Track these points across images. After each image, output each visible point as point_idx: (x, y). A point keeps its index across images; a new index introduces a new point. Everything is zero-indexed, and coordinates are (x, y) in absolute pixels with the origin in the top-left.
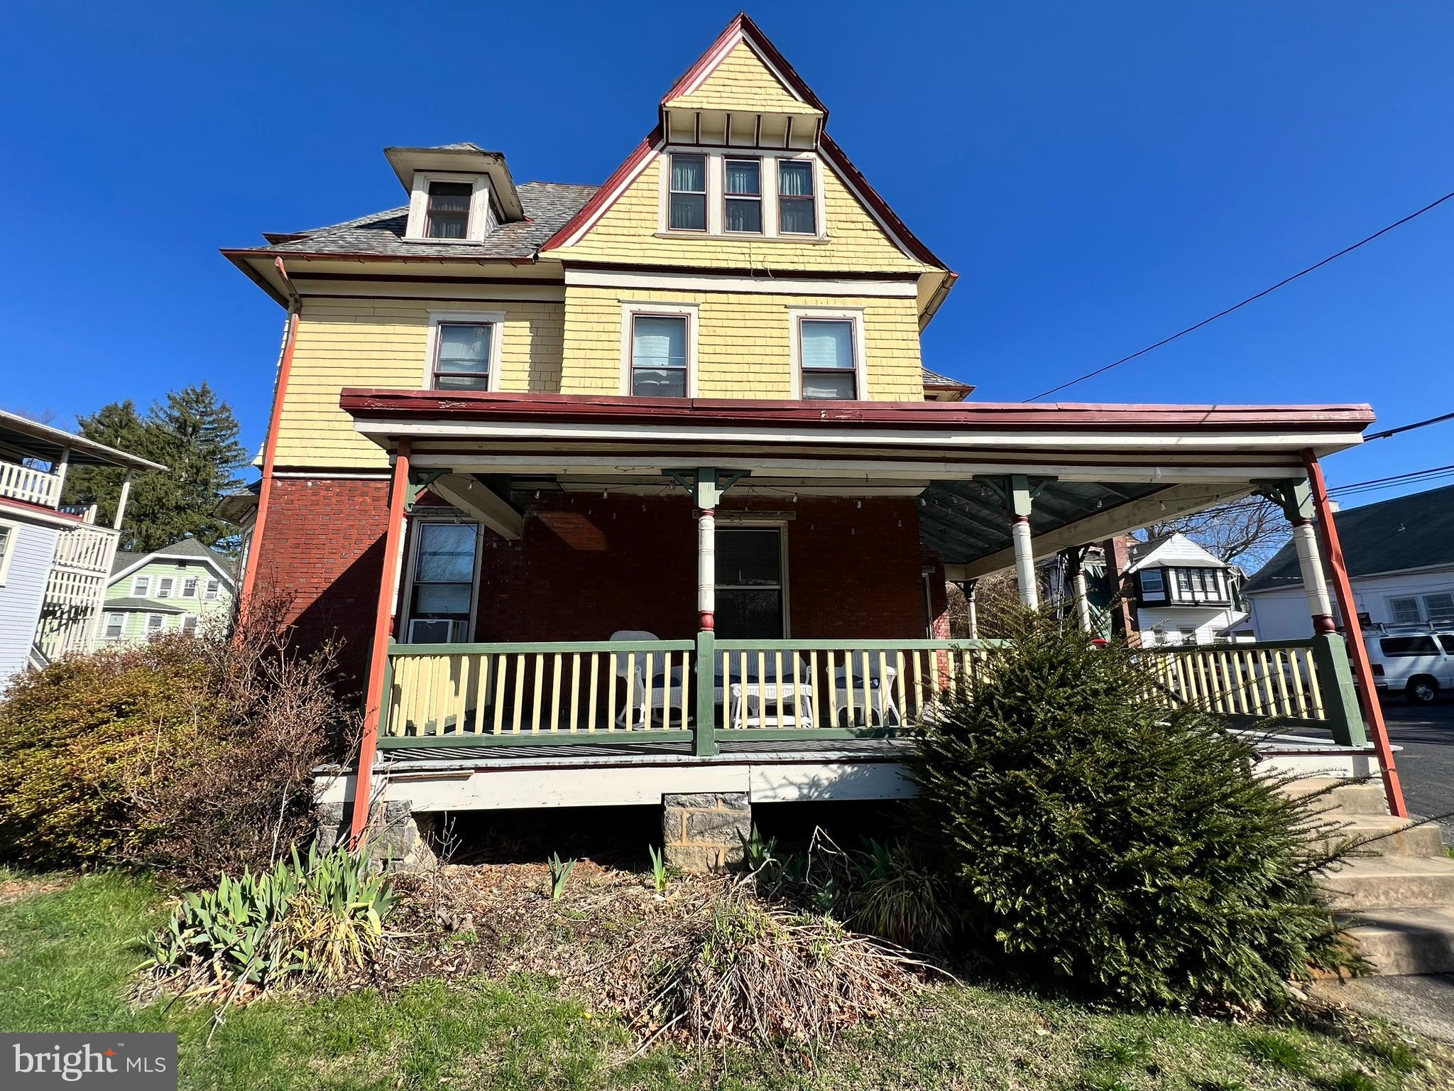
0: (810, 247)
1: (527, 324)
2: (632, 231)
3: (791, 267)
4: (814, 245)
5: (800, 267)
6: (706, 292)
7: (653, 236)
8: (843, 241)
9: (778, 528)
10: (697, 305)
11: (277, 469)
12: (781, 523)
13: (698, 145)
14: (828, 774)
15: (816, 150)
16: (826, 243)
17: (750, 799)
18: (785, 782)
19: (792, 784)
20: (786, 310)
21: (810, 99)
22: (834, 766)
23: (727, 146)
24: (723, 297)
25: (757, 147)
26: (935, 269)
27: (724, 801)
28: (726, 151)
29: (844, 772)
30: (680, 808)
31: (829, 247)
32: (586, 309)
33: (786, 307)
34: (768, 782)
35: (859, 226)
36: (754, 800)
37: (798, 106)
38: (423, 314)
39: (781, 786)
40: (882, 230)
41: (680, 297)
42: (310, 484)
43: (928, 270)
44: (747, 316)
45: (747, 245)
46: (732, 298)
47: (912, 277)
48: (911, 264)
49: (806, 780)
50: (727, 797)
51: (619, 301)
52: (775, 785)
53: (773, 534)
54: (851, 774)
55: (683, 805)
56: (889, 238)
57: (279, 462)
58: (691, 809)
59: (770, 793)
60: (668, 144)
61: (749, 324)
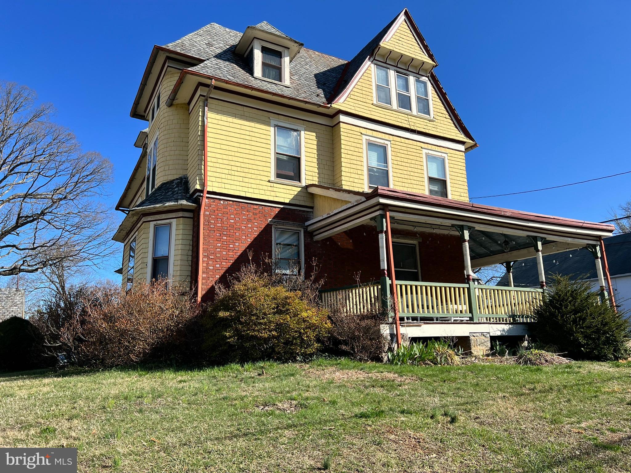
0: (428, 122)
1: (314, 134)
2: (364, 100)
3: (424, 131)
4: (430, 121)
5: (427, 131)
6: (393, 135)
7: (372, 104)
8: (439, 121)
9: (415, 245)
10: (390, 141)
11: (209, 193)
12: (415, 242)
13: (386, 63)
14: (506, 327)
15: (428, 77)
16: (433, 121)
17: (490, 334)
18: (497, 329)
19: (499, 330)
20: (421, 149)
21: (431, 56)
22: (508, 325)
23: (397, 67)
24: (399, 139)
25: (407, 70)
26: (471, 142)
27: (484, 335)
28: (396, 68)
29: (510, 327)
30: (474, 337)
31: (434, 123)
32: (349, 135)
33: (421, 148)
34: (493, 329)
35: (444, 116)
36: (491, 335)
37: (425, 58)
38: (268, 120)
39: (496, 331)
40: (452, 120)
41: (383, 136)
42: (222, 202)
43: (469, 142)
44: (408, 149)
45: (406, 116)
46: (403, 140)
47: (463, 143)
48: (461, 137)
49: (502, 329)
50: (484, 334)
51: (361, 134)
52: (495, 330)
53: (413, 247)
54: (512, 327)
55: (474, 336)
56: (454, 124)
57: (209, 189)
58: (476, 338)
59: (494, 333)
60: (374, 59)
61: (409, 153)
